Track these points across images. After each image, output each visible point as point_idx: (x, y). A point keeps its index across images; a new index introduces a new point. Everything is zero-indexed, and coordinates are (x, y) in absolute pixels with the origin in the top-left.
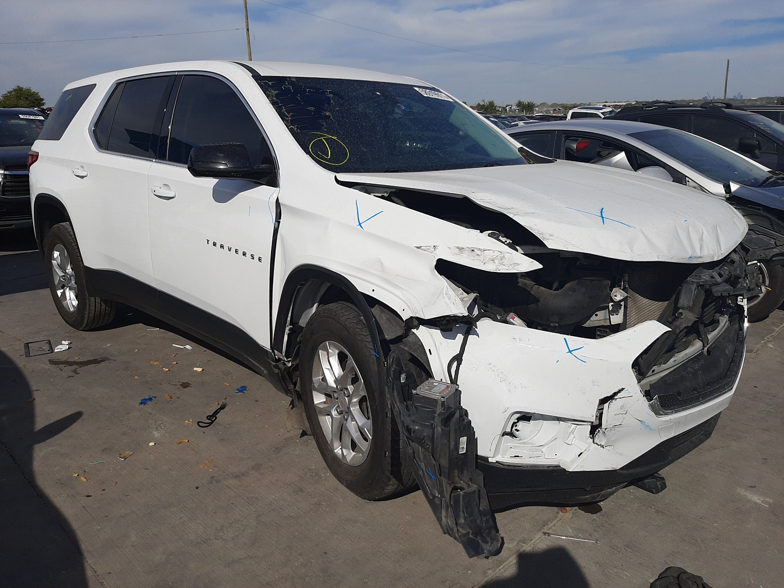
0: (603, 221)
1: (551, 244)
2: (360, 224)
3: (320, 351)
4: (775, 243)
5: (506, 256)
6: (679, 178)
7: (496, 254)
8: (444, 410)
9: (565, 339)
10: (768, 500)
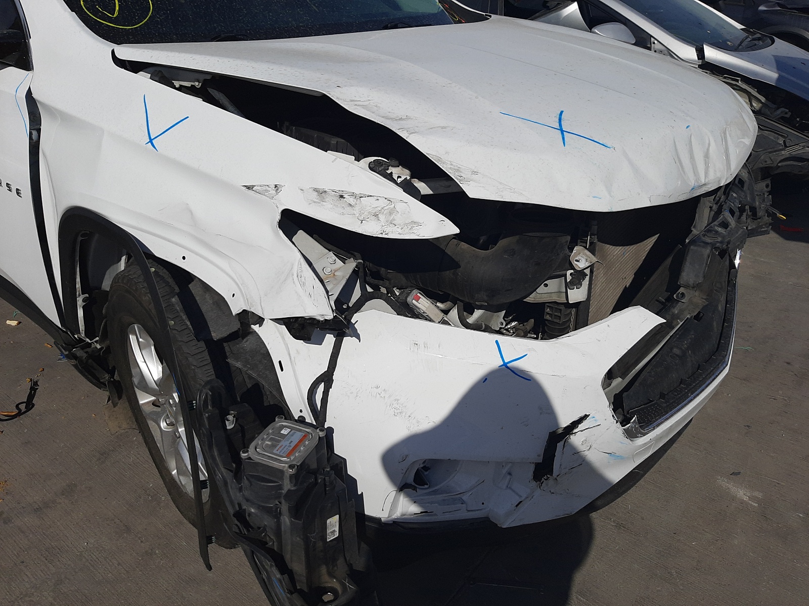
0: (563, 139)
1: (473, 191)
2: (151, 141)
3: (130, 336)
4: (784, 142)
5: (400, 207)
6: (643, 40)
7: (382, 203)
8: (295, 486)
9: (497, 342)
10: (756, 494)
